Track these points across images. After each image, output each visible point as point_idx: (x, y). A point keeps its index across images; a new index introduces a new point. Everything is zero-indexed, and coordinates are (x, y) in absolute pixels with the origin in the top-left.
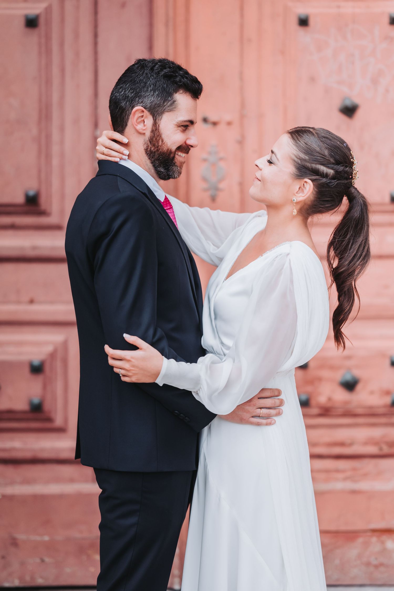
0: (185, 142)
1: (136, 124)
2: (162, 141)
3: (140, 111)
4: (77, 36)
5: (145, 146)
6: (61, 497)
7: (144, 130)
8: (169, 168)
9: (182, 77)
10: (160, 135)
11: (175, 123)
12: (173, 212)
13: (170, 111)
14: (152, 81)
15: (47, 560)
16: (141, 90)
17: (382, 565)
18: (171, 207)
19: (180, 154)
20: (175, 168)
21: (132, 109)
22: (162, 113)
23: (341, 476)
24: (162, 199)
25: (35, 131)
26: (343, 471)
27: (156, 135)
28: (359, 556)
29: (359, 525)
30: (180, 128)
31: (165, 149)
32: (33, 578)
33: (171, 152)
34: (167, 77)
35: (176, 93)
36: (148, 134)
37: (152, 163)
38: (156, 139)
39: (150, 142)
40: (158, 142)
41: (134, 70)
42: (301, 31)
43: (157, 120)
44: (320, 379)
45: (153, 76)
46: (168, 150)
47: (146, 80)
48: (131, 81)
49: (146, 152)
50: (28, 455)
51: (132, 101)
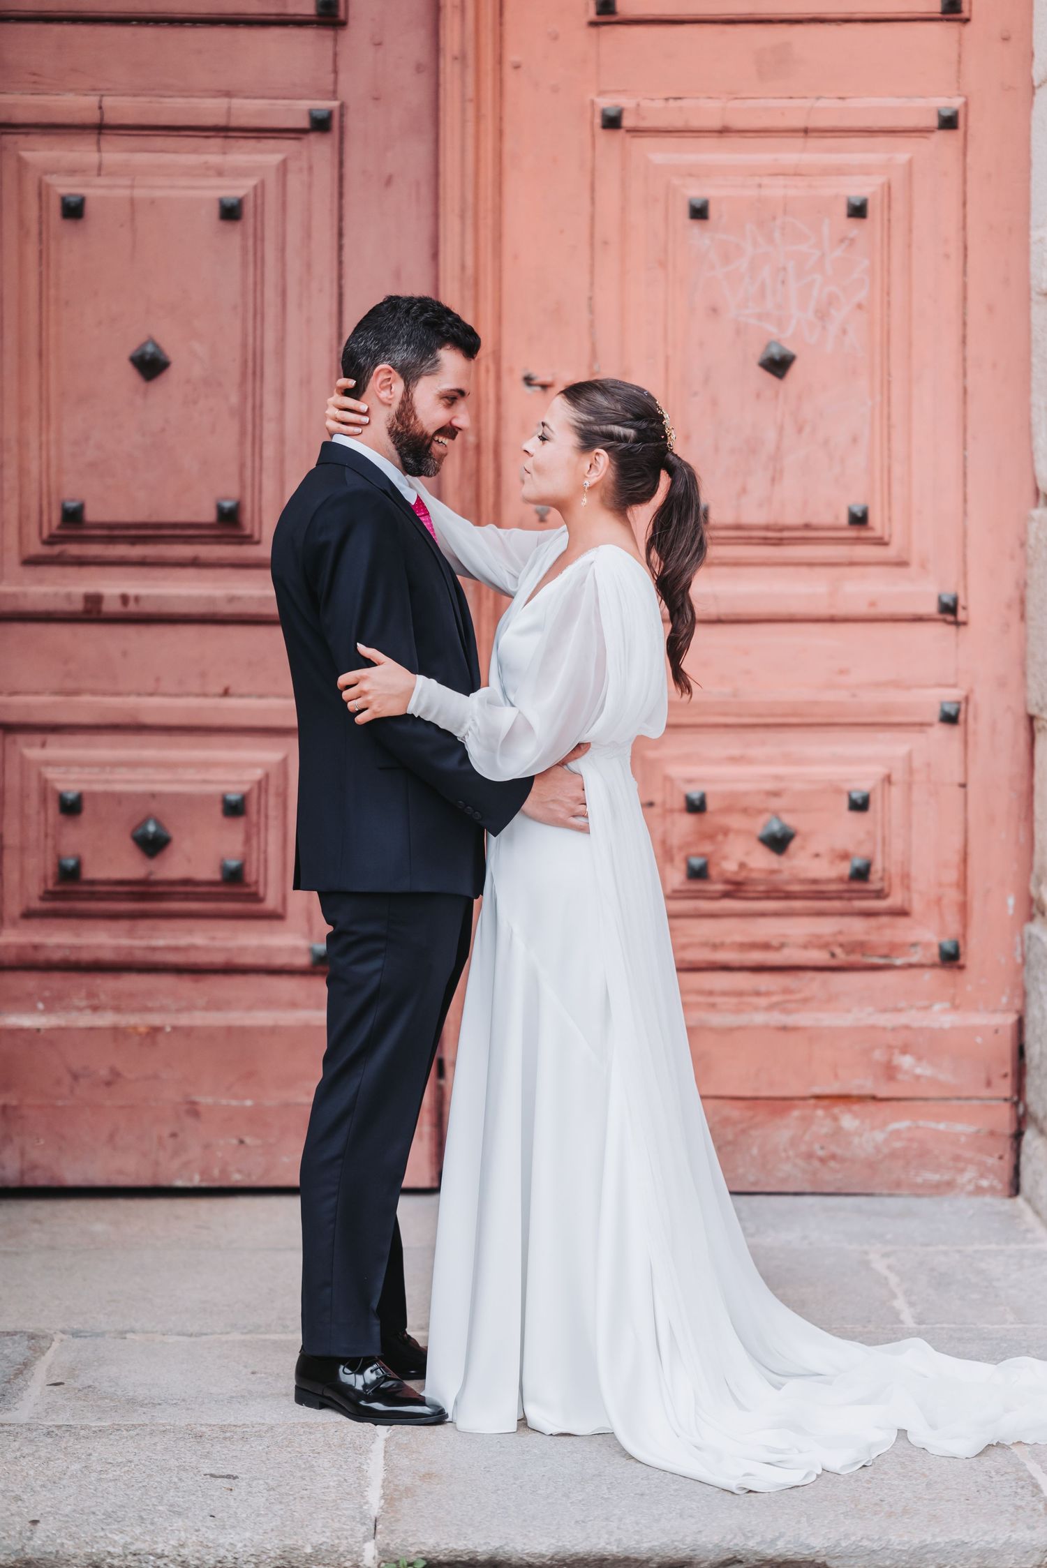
0: (450, 422)
1: (380, 390)
2: (416, 418)
3: (386, 371)
4: (308, 234)
5: (389, 424)
6: (274, 1031)
7: (390, 399)
8: (421, 459)
9: (451, 325)
10: (412, 410)
11: (436, 392)
12: (430, 520)
13: (429, 374)
14: (405, 329)
15: (248, 1140)
16: (389, 340)
17: (833, 1157)
18: (427, 514)
19: (441, 439)
20: (430, 462)
21: (374, 369)
22: (419, 377)
23: (763, 1001)
24: (413, 502)
25: (234, 399)
26: (768, 994)
27: (407, 409)
28: (794, 1142)
29: (794, 1089)
30: (443, 402)
31: (418, 431)
32: (223, 1171)
33: (426, 436)
34: (428, 324)
35: (440, 349)
36: (396, 405)
37: (397, 449)
38: (406, 414)
39: (397, 419)
40: (409, 419)
41: (381, 312)
42: (695, 227)
43: (410, 387)
44: (726, 832)
45: (408, 322)
46: (422, 432)
47: (397, 328)
48: (375, 328)
49: (389, 433)
50: (218, 958)
51: (375, 356)
